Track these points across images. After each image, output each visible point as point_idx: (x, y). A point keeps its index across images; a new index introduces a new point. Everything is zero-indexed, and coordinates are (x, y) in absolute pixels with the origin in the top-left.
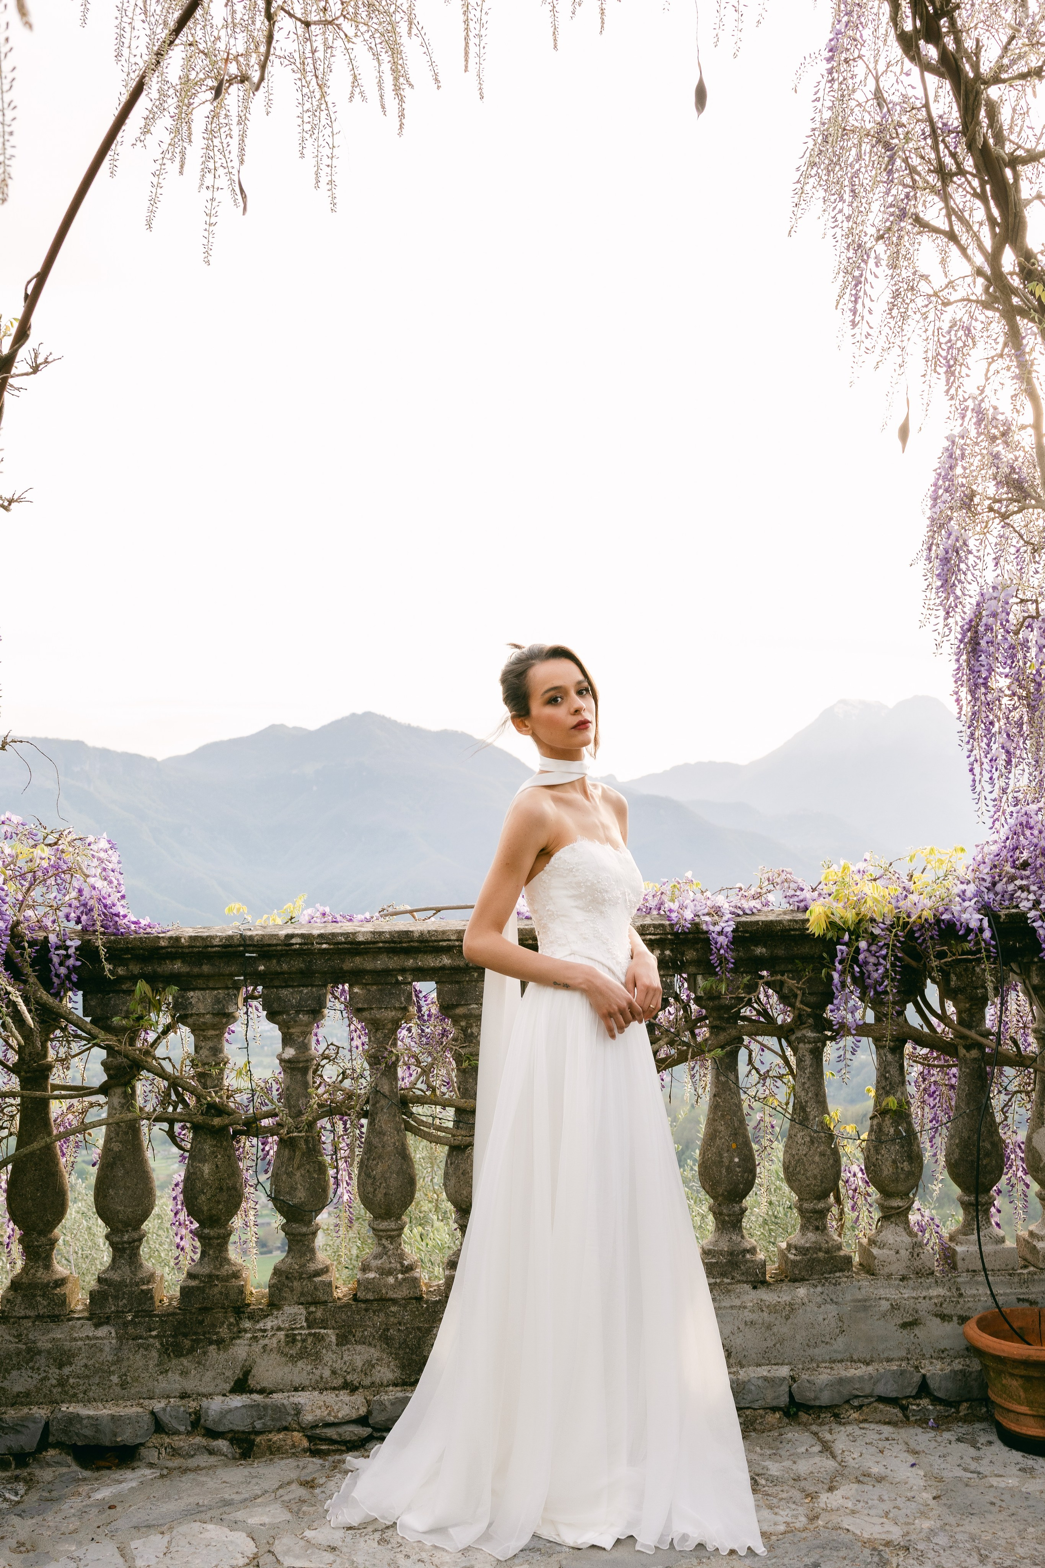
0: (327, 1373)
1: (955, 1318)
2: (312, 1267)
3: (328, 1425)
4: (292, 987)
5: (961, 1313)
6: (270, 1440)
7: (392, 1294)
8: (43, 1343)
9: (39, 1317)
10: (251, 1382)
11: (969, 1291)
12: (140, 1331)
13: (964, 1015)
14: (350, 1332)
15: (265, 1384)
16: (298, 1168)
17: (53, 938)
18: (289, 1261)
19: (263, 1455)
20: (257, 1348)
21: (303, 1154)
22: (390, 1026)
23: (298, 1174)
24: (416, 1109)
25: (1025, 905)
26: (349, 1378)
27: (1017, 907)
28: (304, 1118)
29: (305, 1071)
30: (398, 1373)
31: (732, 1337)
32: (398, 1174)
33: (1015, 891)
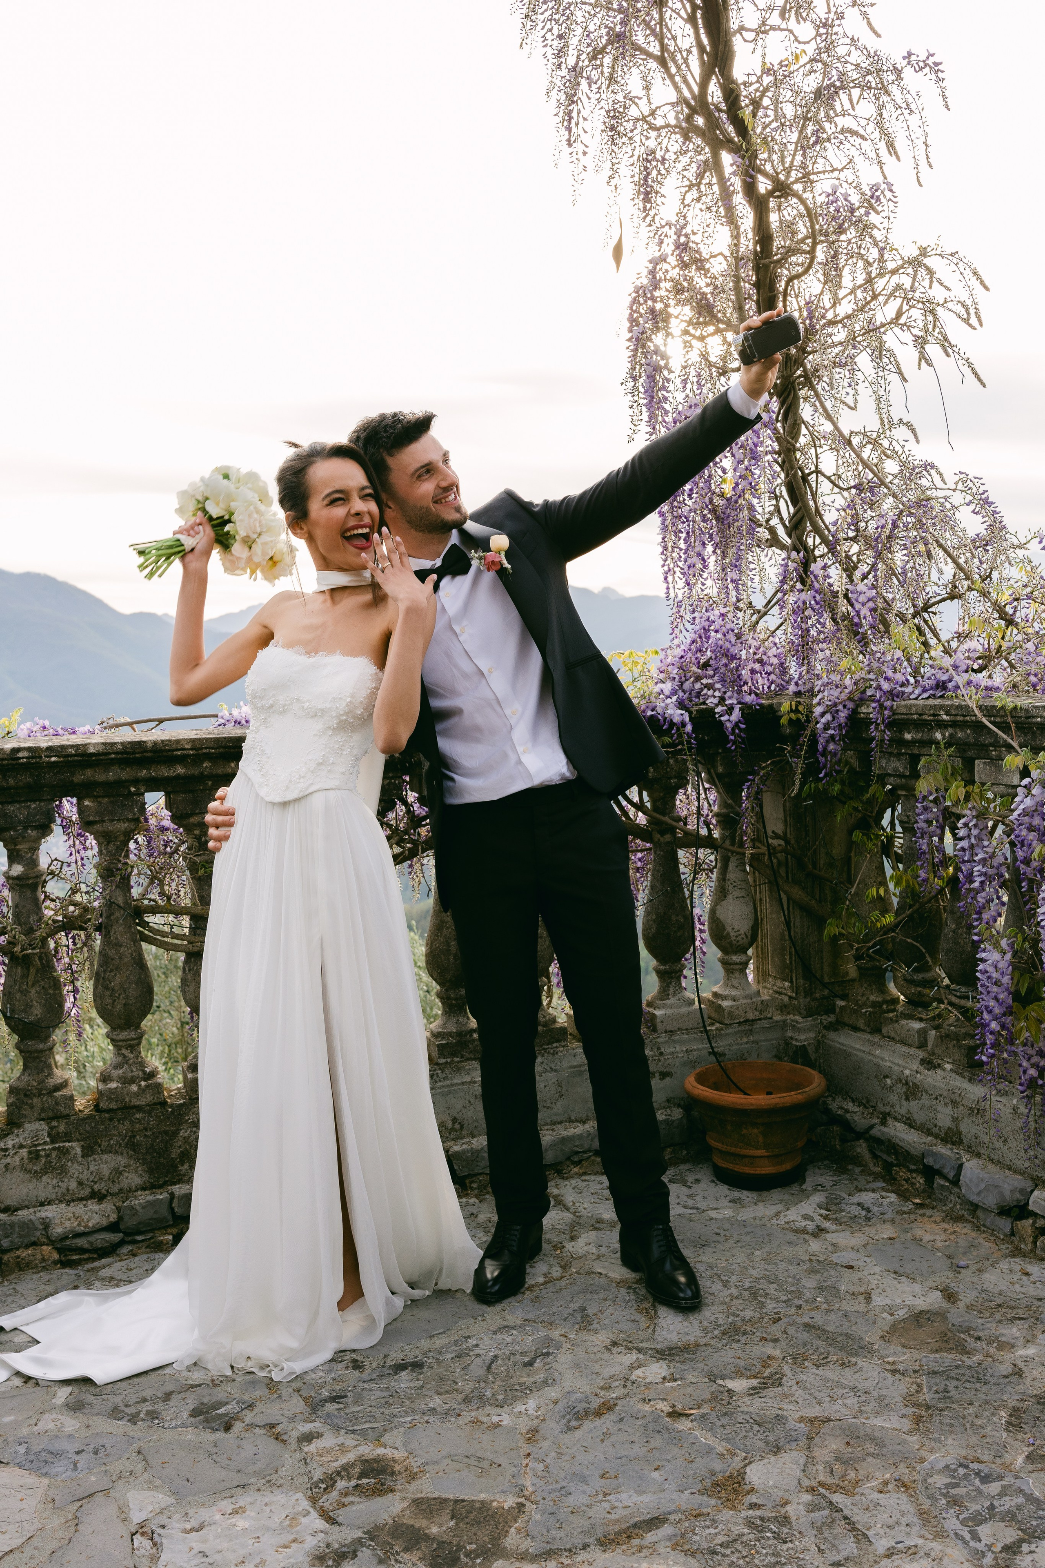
0: (73, 1185)
1: (657, 1075)
2: (51, 1082)
3: (78, 1235)
4: (19, 802)
5: (662, 1069)
6: (18, 1257)
7: (135, 1102)
11: (667, 1049)
13: (658, 804)
14: (96, 1143)
15: (9, 1202)
16: (33, 985)
18: (26, 1078)
19: (12, 1272)
21: (37, 971)
22: (122, 838)
23: (33, 991)
24: (150, 919)
25: (711, 702)
26: (96, 1187)
27: (704, 703)
28: (38, 933)
29: (34, 887)
30: (146, 1177)
31: (464, 1111)
32: (137, 984)
33: (702, 690)
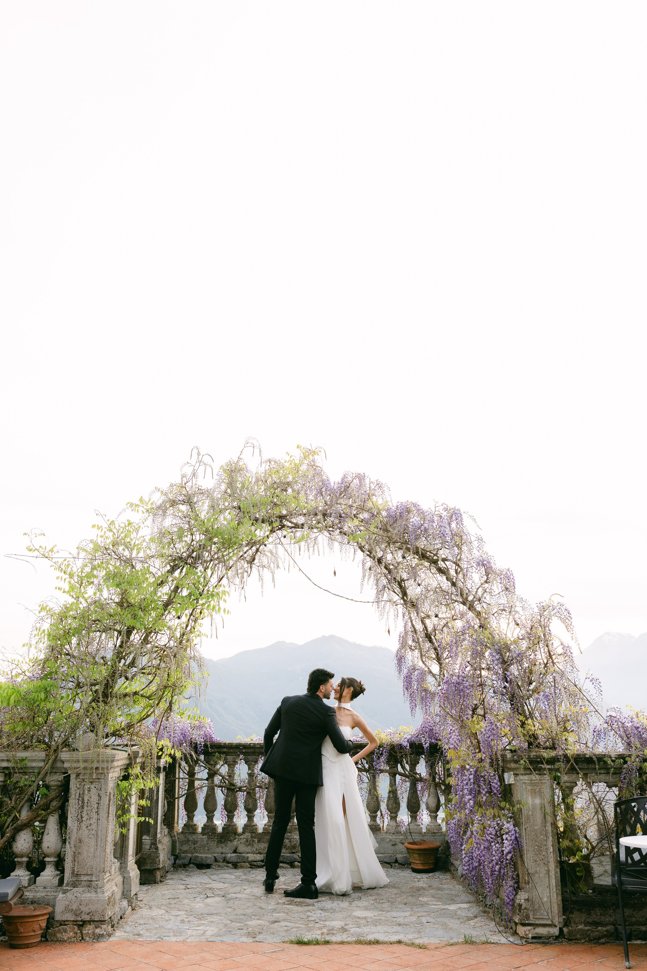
0: (255, 850)
2: (253, 824)
3: (254, 861)
4: (250, 756)
6: (241, 865)
8: (191, 839)
9: (190, 833)
10: (237, 851)
12: (213, 837)
14: (261, 840)
15: (240, 851)
17: (198, 742)
18: (248, 822)
19: (239, 868)
20: (239, 842)
21: (252, 797)
23: (250, 801)
25: (423, 741)
26: (260, 851)
28: (252, 788)
29: (253, 776)
33: (422, 738)
